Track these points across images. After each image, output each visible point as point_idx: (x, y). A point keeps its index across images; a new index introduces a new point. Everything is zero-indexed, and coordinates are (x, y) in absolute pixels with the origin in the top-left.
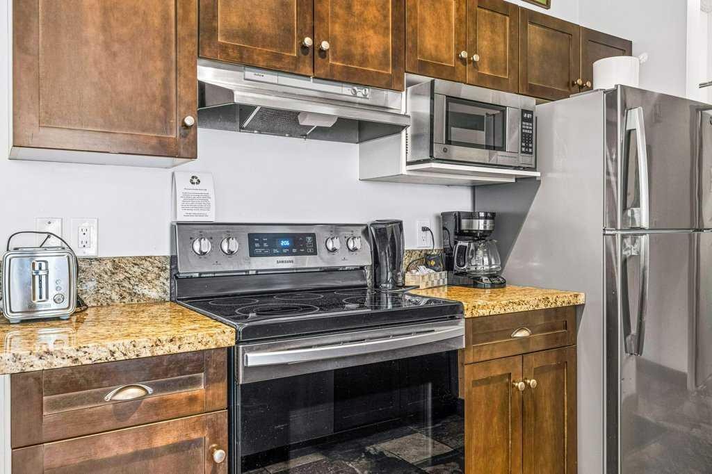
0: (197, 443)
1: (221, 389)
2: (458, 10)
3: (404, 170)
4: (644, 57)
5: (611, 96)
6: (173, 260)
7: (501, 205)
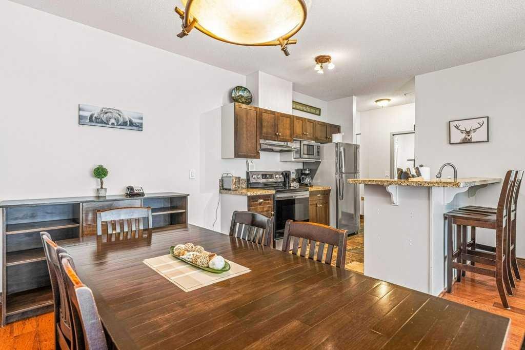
0: (269, 210)
1: (273, 201)
3: (293, 160)
4: (343, 134)
5: (337, 144)
6: (248, 179)
7: (313, 167)
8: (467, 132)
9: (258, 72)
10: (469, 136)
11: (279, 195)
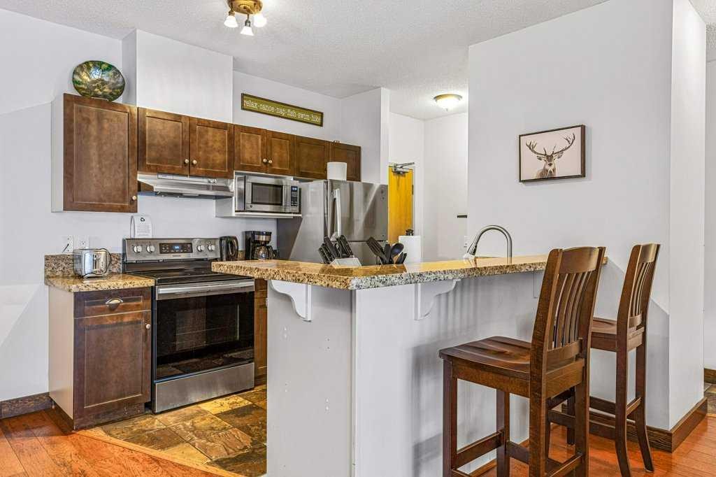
0: (140, 322)
1: (149, 302)
2: (262, 140)
3: (234, 214)
6: (124, 255)
8: (548, 157)
9: (135, 31)
10: (550, 165)
11: (162, 290)
